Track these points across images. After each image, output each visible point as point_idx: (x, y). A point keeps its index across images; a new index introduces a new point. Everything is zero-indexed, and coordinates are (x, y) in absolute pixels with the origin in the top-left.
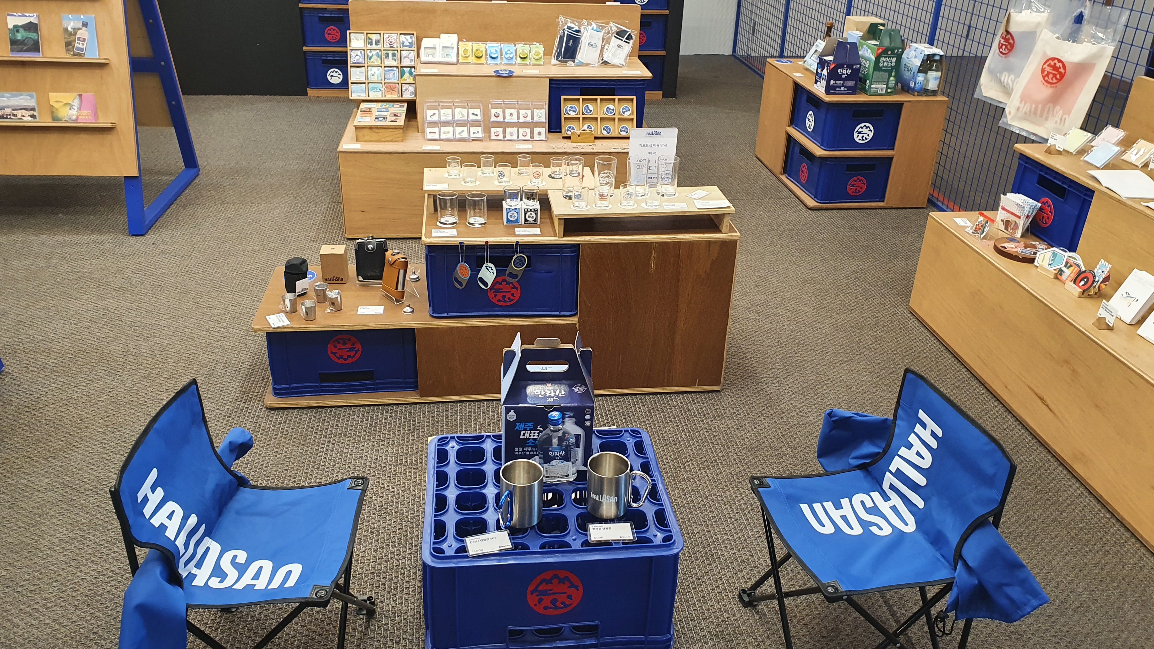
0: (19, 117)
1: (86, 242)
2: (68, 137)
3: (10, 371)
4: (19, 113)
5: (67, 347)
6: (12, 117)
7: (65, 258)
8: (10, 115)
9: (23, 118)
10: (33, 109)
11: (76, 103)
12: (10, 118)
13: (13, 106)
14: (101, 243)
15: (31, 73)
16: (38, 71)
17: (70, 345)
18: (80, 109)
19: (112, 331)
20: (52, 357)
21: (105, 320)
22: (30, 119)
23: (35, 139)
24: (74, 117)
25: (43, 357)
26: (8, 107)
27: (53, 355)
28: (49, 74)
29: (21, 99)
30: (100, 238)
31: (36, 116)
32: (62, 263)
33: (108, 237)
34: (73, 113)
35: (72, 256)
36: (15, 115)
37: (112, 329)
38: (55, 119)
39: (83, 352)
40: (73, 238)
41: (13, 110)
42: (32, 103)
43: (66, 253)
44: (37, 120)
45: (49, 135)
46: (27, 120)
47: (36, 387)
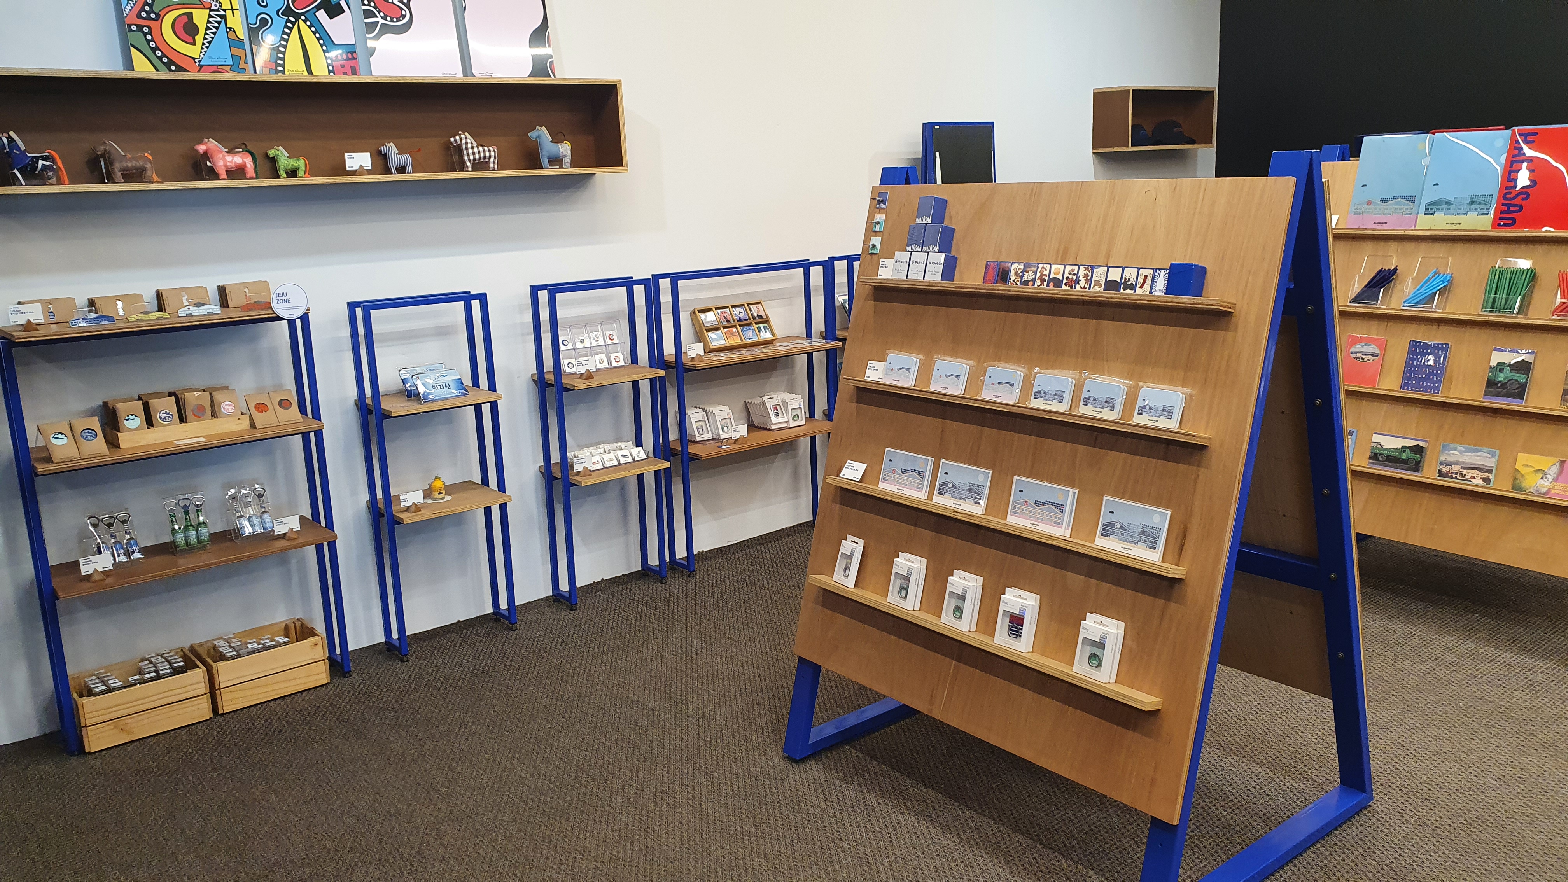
0: (1467, 477)
1: (1507, 662)
2: (1527, 513)
3: (1379, 810)
4: (1469, 474)
5: (1460, 806)
6: (1458, 477)
7: (1475, 677)
8: (1457, 474)
9: (1473, 480)
10: (1490, 471)
11: (1553, 471)
12: (1456, 478)
13: (1464, 463)
14: (1530, 670)
15: (1501, 424)
16: (1512, 422)
17: (1464, 804)
18: (1556, 480)
19: (1530, 807)
20: (1437, 812)
21: (1522, 787)
22: (1481, 482)
23: (1480, 507)
24: (1544, 490)
25: (1425, 808)
26: (1457, 463)
27: (1439, 811)
28: (1527, 428)
29: (1478, 456)
30: (1531, 662)
31: (1490, 480)
32: (1470, 682)
33: (1541, 665)
34: (1544, 485)
35: (1485, 677)
36: (1462, 475)
37: (1530, 804)
38: (1516, 488)
39: (1483, 822)
40: (1489, 651)
41: (1462, 468)
42: (1491, 463)
43: (1477, 670)
44: (1491, 485)
45: (1498, 507)
46: (1477, 483)
47: (1409, 847)
